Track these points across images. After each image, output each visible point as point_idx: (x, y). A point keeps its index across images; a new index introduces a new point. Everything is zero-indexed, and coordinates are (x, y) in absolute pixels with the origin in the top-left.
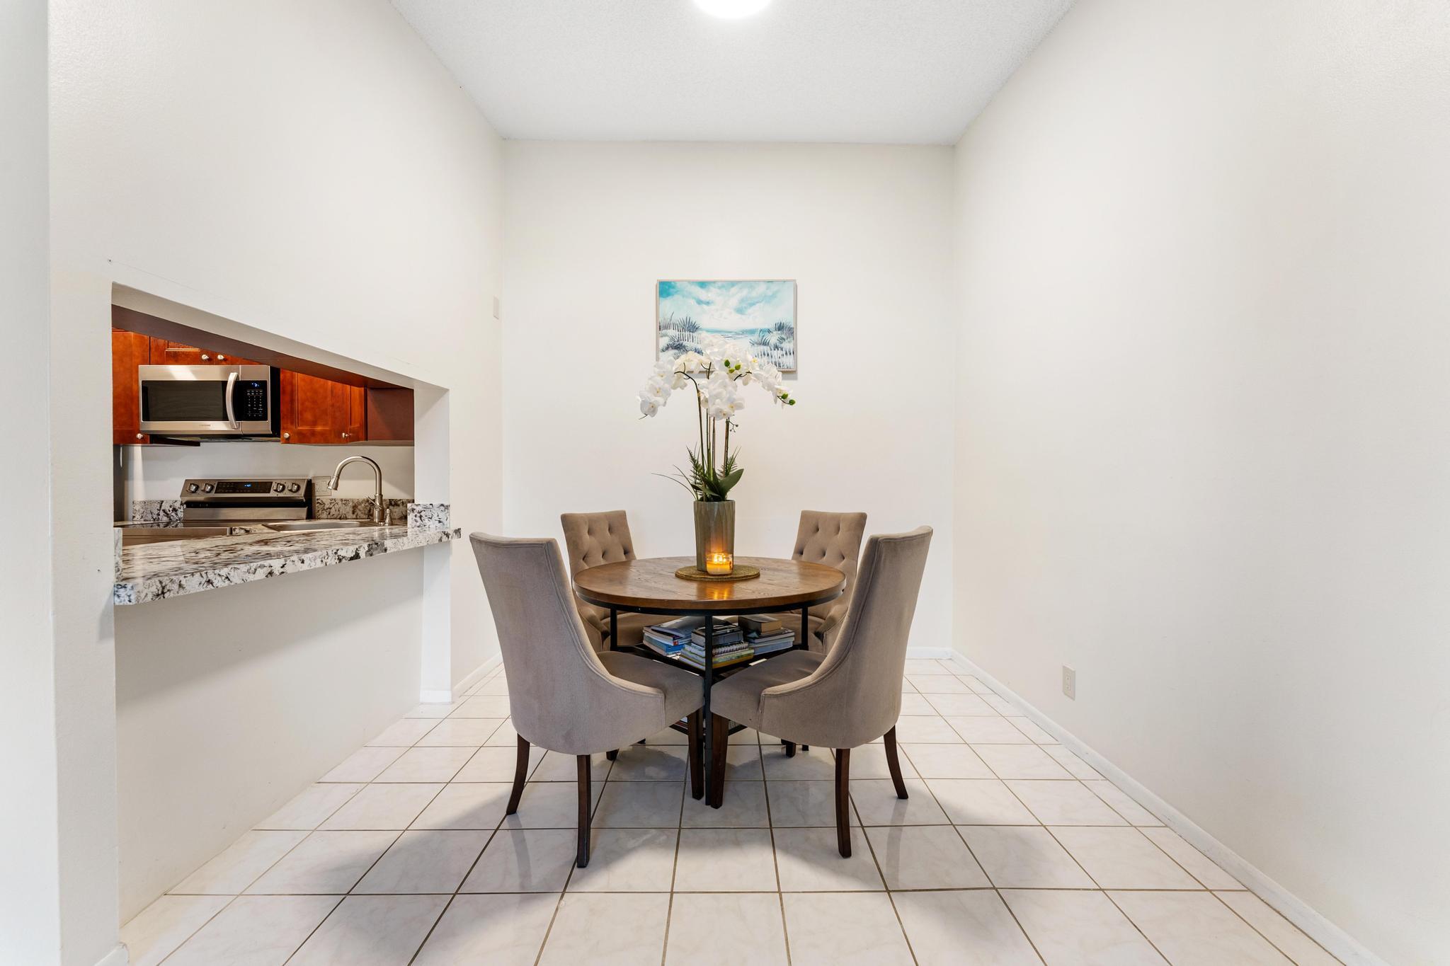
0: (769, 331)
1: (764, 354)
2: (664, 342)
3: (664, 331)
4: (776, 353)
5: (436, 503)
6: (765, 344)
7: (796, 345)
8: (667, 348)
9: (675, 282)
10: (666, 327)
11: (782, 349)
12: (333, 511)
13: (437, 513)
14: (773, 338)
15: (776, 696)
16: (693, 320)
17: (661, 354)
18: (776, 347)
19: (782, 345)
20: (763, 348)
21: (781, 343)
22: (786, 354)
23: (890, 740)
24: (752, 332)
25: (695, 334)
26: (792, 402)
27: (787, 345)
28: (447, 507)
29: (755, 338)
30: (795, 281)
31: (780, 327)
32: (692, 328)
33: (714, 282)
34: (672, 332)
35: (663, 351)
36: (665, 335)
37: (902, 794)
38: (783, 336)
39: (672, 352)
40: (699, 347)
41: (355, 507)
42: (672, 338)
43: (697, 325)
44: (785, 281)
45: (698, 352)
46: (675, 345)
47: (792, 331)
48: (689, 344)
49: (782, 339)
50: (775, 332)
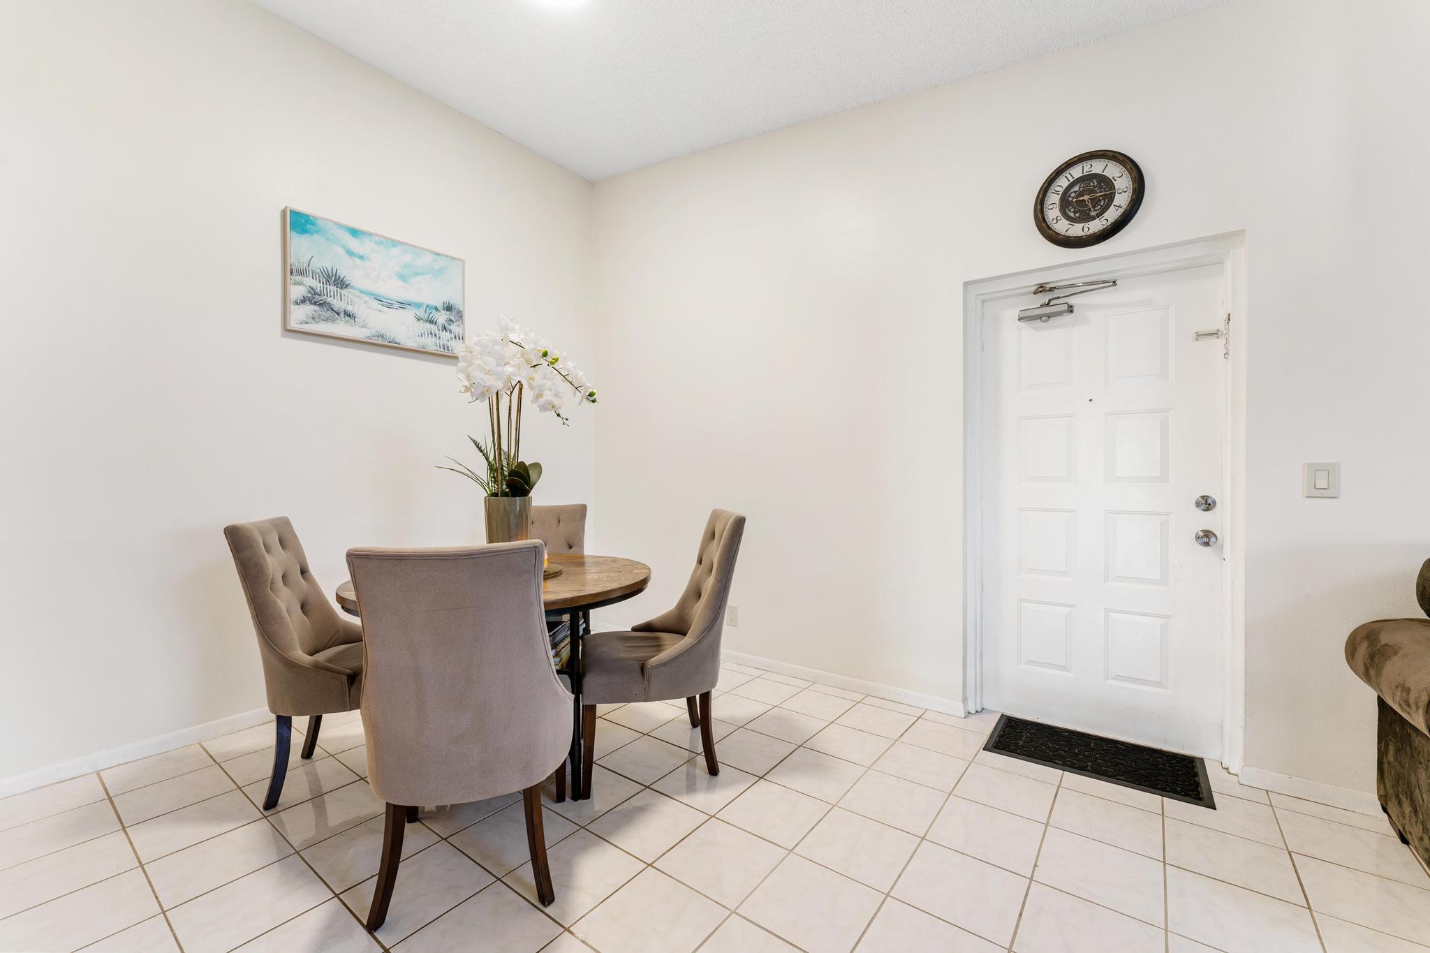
0: (437, 309)
1: (431, 334)
2: (297, 292)
3: (298, 278)
4: (443, 334)
6: (431, 322)
7: (464, 329)
8: (303, 301)
10: (301, 273)
11: (450, 332)
14: (442, 317)
16: (342, 273)
17: (293, 307)
18: (445, 328)
19: (450, 328)
20: (429, 326)
21: (450, 325)
22: (455, 337)
24: (418, 305)
25: (344, 292)
26: (595, 400)
27: (456, 329)
29: (422, 313)
30: (463, 261)
31: (449, 308)
32: (341, 283)
33: (371, 234)
34: (309, 281)
35: (297, 303)
36: (300, 284)
38: (452, 318)
39: (309, 309)
40: (350, 309)
42: (311, 290)
43: (348, 279)
44: (453, 258)
45: (348, 315)
46: (312, 298)
47: (460, 315)
48: (336, 303)
49: (451, 320)
50: (442, 312)
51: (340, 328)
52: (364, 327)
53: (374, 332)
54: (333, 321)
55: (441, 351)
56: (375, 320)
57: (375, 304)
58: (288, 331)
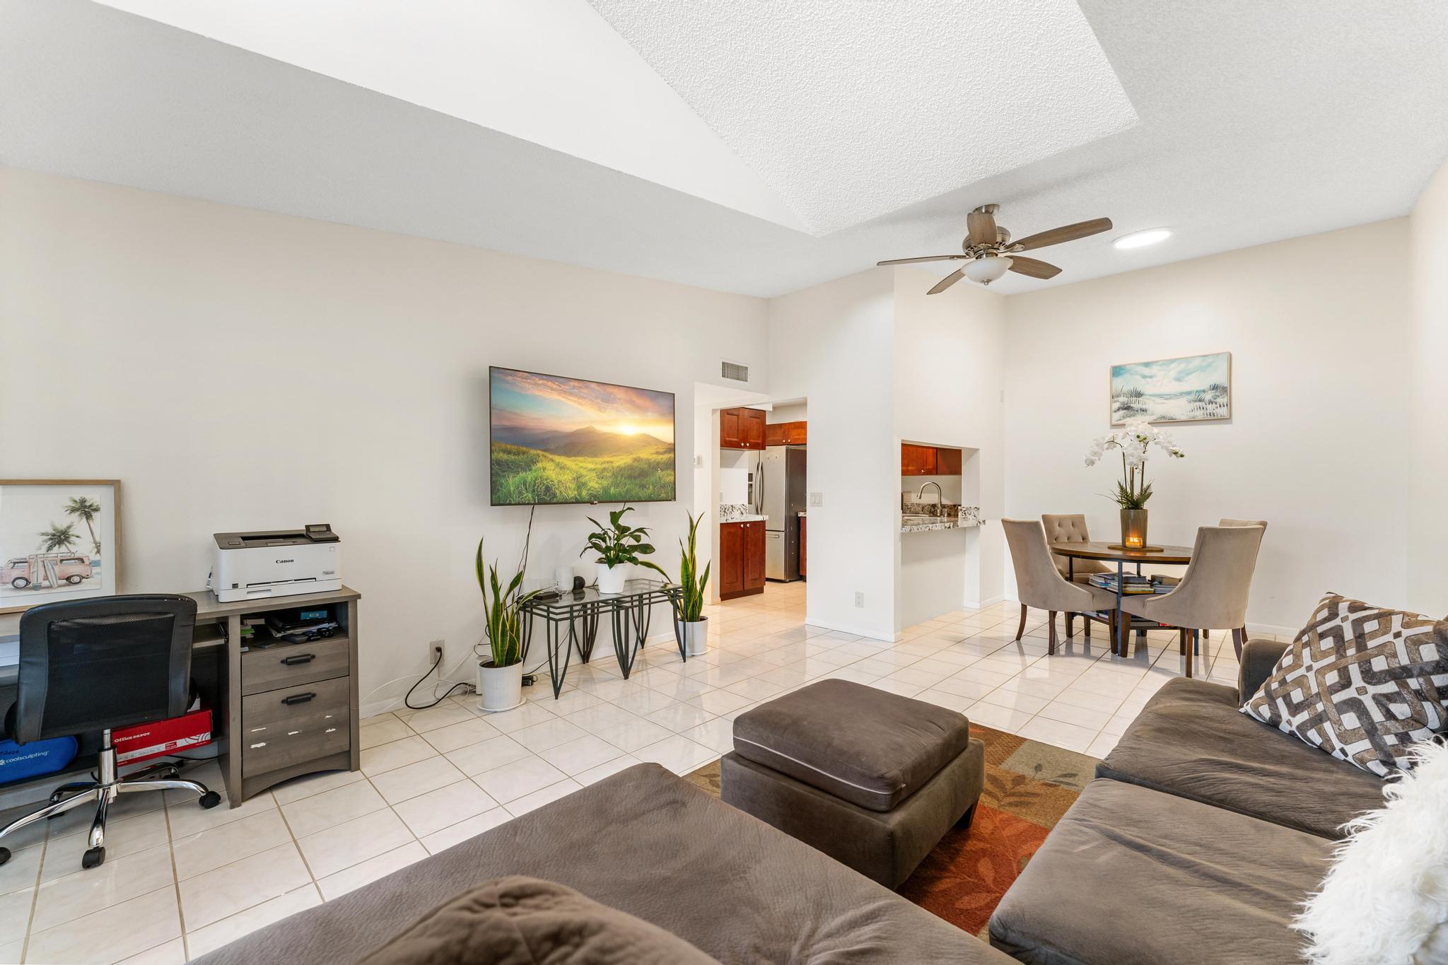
0: (1204, 391)
1: (1200, 408)
2: (1116, 405)
3: (1116, 399)
4: (1210, 407)
5: (973, 507)
6: (1200, 401)
7: (1230, 399)
8: (1118, 410)
9: (1125, 365)
10: (1118, 396)
11: (1216, 403)
12: (912, 510)
13: (973, 511)
14: (1209, 396)
16: (1139, 389)
17: (1114, 414)
18: (1211, 402)
19: (1216, 400)
20: (1198, 404)
21: (1216, 399)
22: (1220, 406)
24: (1189, 393)
25: (1140, 399)
26: (1182, 456)
27: (1222, 400)
28: (978, 509)
29: (1192, 397)
30: (1229, 352)
31: (1215, 388)
32: (1139, 395)
33: (1156, 362)
34: (1122, 399)
35: (1116, 412)
36: (1117, 401)
38: (1218, 394)
39: (1122, 412)
40: (1144, 407)
41: (923, 508)
42: (1123, 403)
43: (1142, 393)
44: (1218, 354)
45: (1143, 410)
46: (1125, 407)
47: (1226, 389)
48: (1136, 406)
49: (1217, 396)
50: (1210, 392)
51: (1139, 418)
52: (1152, 415)
53: (1159, 416)
54: (1134, 415)
55: (1209, 417)
56: (1158, 408)
57: (1158, 400)
58: (1113, 426)
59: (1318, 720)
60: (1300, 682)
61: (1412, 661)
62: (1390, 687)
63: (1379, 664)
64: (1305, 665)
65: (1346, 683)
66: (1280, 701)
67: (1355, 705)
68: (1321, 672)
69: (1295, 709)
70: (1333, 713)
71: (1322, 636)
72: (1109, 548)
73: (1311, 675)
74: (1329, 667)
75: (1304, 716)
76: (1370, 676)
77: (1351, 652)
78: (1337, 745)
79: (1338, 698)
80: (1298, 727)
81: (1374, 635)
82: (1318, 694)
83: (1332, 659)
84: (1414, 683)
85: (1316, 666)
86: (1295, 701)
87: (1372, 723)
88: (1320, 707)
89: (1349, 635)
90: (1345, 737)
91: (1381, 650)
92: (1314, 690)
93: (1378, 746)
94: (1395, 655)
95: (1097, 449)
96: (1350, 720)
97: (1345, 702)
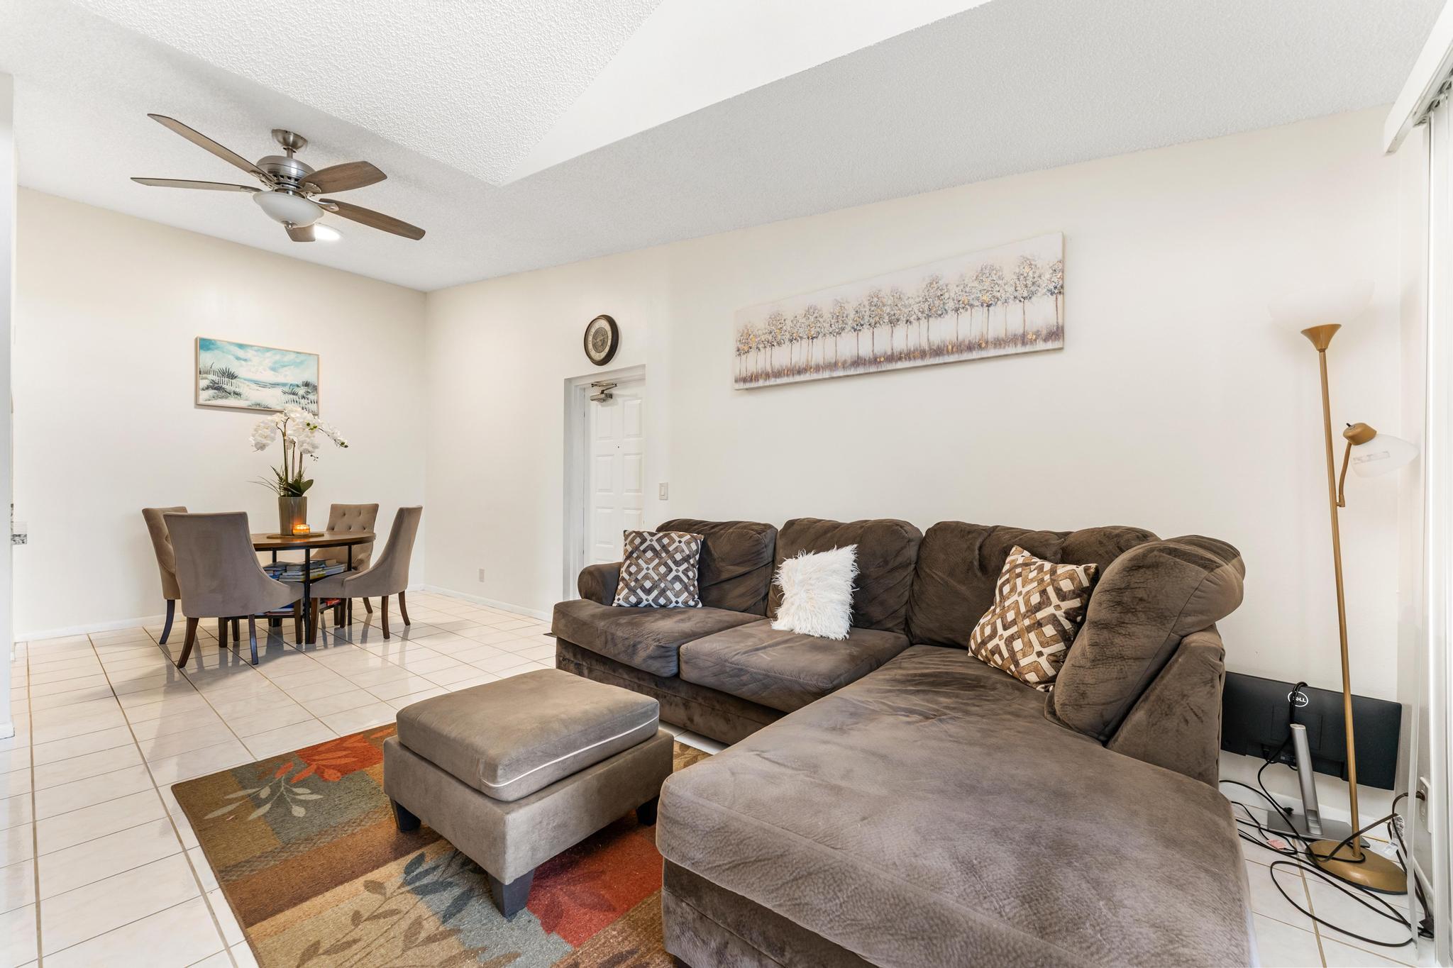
0: (298, 386)
1: (294, 401)
2: (204, 383)
3: (204, 376)
4: (302, 401)
6: (294, 394)
7: (318, 397)
8: (207, 388)
9: (213, 340)
10: (206, 373)
11: (308, 399)
14: (301, 391)
15: (353, 580)
16: (232, 370)
17: (201, 391)
18: (303, 397)
19: (308, 396)
20: (292, 396)
22: (311, 402)
23: (402, 596)
24: (284, 385)
25: (234, 381)
26: (346, 447)
27: (311, 397)
29: (287, 389)
30: (318, 355)
31: (307, 384)
32: (232, 376)
33: (252, 346)
34: (211, 377)
35: (203, 389)
36: (206, 378)
37: (407, 622)
38: (309, 390)
39: (211, 392)
40: (237, 390)
42: (213, 382)
43: (236, 374)
44: (310, 354)
45: (237, 394)
46: (215, 386)
47: (315, 388)
48: (228, 387)
49: (308, 392)
50: (302, 387)
51: (231, 402)
52: (247, 400)
53: (253, 402)
54: (227, 398)
56: (253, 395)
57: (255, 386)
58: (198, 405)
59: (662, 593)
60: (646, 577)
61: (690, 551)
62: (685, 566)
63: (678, 557)
64: (645, 568)
65: (671, 570)
66: (639, 591)
67: (677, 578)
68: (655, 568)
69: (648, 592)
70: (669, 585)
71: (645, 551)
72: (268, 538)
73: (651, 572)
74: (659, 565)
75: (655, 593)
76: (677, 563)
77: (664, 555)
78: (674, 599)
79: (669, 578)
80: (653, 600)
81: (669, 544)
82: (659, 579)
83: (657, 561)
84: (692, 561)
85: (651, 566)
86: (648, 588)
87: (685, 584)
88: (662, 585)
89: (658, 548)
90: (677, 595)
91: (676, 550)
92: (656, 578)
93: (690, 593)
94: (683, 551)
95: (268, 432)
96: (678, 586)
97: (673, 578)
